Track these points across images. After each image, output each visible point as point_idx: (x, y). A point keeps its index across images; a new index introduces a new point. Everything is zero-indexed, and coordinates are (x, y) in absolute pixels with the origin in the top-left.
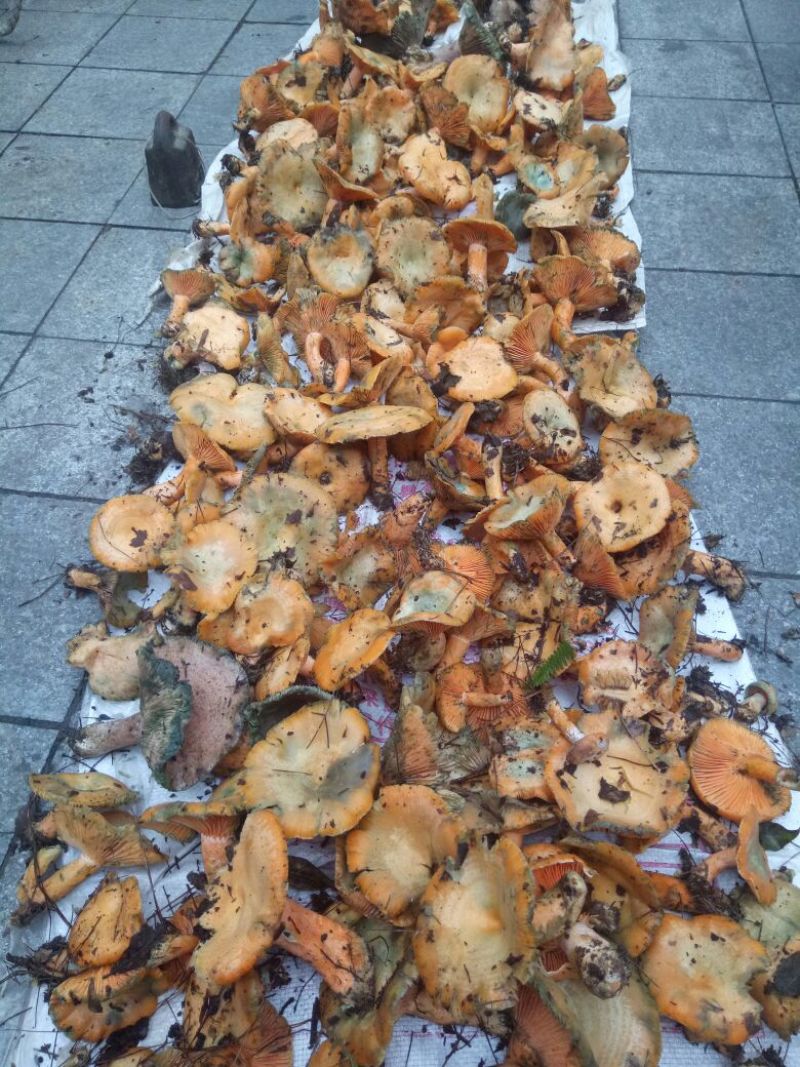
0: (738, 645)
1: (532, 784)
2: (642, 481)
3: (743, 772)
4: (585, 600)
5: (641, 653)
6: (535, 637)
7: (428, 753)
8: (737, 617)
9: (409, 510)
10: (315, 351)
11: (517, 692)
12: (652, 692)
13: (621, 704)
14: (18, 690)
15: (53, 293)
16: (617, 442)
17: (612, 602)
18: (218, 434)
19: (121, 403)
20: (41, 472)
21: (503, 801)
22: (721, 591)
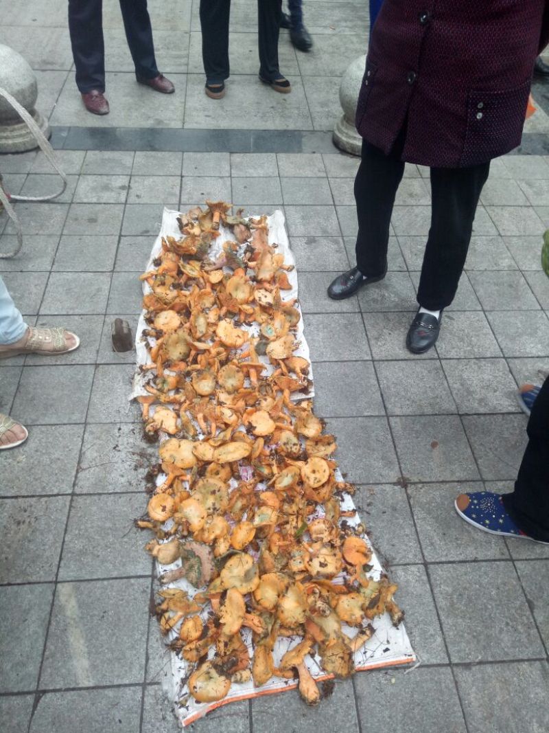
0: (354, 511)
1: (301, 567)
2: (320, 464)
3: (358, 551)
4: (308, 505)
5: (326, 522)
6: (295, 520)
7: (272, 563)
8: (354, 501)
9: (251, 484)
10: (202, 421)
11: (292, 539)
12: (330, 533)
13: (322, 539)
14: (133, 567)
15: (86, 402)
16: (311, 446)
17: (316, 503)
18: (179, 464)
19: (131, 450)
20: (110, 484)
21: (294, 573)
22: (349, 493)
